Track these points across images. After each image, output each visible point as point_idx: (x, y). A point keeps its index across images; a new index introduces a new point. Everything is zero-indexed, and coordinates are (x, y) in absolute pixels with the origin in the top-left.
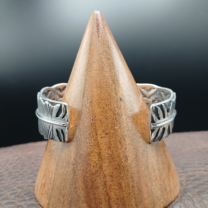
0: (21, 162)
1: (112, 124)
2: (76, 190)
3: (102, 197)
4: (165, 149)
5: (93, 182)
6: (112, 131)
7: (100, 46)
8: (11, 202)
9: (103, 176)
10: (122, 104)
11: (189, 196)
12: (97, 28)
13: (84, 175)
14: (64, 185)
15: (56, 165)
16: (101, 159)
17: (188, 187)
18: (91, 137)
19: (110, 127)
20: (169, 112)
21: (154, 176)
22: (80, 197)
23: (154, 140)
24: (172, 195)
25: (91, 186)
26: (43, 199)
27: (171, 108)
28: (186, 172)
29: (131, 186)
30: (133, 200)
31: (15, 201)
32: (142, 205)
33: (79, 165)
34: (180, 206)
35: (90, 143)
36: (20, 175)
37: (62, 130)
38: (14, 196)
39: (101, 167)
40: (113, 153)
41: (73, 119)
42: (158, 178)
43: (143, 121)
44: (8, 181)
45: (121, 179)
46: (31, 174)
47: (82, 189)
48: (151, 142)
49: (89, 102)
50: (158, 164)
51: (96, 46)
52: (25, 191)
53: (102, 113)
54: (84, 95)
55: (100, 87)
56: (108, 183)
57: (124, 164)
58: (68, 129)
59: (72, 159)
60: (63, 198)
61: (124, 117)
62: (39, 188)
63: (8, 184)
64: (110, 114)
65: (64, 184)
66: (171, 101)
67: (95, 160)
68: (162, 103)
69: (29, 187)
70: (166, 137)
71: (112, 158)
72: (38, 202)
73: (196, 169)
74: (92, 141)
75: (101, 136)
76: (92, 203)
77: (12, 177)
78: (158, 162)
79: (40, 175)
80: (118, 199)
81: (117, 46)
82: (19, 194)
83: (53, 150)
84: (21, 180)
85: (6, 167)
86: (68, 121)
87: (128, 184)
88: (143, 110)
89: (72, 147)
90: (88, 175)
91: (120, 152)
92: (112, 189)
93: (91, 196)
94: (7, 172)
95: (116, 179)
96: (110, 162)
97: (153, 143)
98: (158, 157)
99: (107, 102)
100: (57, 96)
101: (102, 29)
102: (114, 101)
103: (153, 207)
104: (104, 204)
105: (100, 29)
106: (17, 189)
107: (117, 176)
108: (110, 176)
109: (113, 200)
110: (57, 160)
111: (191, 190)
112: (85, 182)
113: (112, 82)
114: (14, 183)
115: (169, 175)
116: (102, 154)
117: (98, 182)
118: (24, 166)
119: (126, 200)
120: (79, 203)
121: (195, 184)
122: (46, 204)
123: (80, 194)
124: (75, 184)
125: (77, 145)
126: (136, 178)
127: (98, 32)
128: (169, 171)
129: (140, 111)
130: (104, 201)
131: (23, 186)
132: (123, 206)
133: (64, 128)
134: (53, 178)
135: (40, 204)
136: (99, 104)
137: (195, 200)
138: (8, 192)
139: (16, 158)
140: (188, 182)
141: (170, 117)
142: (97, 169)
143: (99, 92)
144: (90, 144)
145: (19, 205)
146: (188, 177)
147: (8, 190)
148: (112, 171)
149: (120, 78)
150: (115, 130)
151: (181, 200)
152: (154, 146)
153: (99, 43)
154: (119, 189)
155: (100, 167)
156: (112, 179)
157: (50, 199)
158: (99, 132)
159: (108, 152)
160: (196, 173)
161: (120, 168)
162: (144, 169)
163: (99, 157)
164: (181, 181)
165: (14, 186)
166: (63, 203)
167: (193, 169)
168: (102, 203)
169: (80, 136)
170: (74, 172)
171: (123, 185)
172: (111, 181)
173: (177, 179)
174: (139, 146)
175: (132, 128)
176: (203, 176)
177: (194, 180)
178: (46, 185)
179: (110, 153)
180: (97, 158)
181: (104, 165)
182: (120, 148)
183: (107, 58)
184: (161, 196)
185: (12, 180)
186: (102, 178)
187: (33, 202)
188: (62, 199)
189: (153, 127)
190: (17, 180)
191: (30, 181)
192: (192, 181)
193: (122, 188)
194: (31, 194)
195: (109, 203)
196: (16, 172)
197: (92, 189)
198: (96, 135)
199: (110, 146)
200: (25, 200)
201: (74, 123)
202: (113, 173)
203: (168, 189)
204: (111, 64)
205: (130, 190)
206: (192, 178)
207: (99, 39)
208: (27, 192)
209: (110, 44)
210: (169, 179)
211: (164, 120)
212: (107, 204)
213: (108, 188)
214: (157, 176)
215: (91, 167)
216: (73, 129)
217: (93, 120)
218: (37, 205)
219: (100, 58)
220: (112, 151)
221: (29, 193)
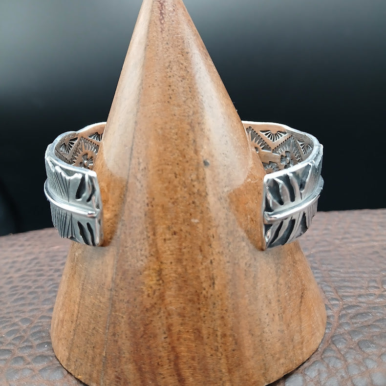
0: (37, 268)
1: (186, 213)
2: (115, 339)
3: (164, 354)
4: (297, 258)
5: (147, 324)
6: (185, 228)
7: (165, 50)
8: (5, 350)
9: (166, 314)
10: (208, 172)
11: (339, 351)
12: (159, 12)
13: (130, 310)
14: (95, 328)
15: (81, 287)
16: (163, 281)
17: (341, 331)
18: (144, 239)
19: (181, 220)
20: (304, 188)
21: (267, 314)
22: (122, 352)
23: (271, 244)
24: (304, 350)
25: (142, 333)
26: (61, 348)
27: (307, 180)
28: (342, 298)
29: (219, 333)
30: (223, 361)
31: (12, 347)
32: (241, 371)
33: (122, 292)
34: (319, 370)
35: (141, 250)
36: (31, 293)
37: (88, 225)
38: (13, 337)
39: (162, 297)
40: (186, 270)
41: (111, 202)
42: (277, 317)
43: (251, 205)
44: (7, 306)
45: (200, 320)
46: (50, 292)
47: (126, 337)
48: (264, 248)
49: (142, 170)
50: (278, 289)
51: (158, 50)
52: (35, 327)
53: (166, 192)
54: (131, 154)
55: (164, 139)
56: (176, 329)
57: (207, 292)
58: (99, 222)
59: (109, 279)
60: (93, 351)
61: (211, 199)
62: (55, 326)
63: (6, 311)
64: (182, 193)
65: (94, 325)
66: (308, 166)
67: (151, 283)
68: (288, 172)
69: (42, 320)
70: (297, 237)
71: (184, 281)
72: (54, 352)
73: (363, 291)
74: (147, 246)
75: (164, 237)
76: (144, 364)
77: (15, 297)
78: (279, 285)
79: (59, 300)
80: (193, 359)
81: (202, 49)
82: (23, 334)
83: (77, 258)
84: (30, 304)
85: (8, 276)
86: (98, 207)
87: (215, 331)
88: (252, 182)
89: (110, 256)
90: (137, 312)
91: (200, 268)
92: (182, 340)
93: (143, 352)
94: (10, 286)
95: (190, 320)
96: (180, 289)
97: (269, 249)
98: (280, 276)
99: (177, 169)
100: (92, 148)
101: (171, 14)
102: (191, 168)
103: (264, 373)
104: (166, 367)
105: (165, 14)
106: (20, 323)
107: (193, 315)
108: (180, 315)
109: (184, 360)
110: (82, 279)
111: (346, 336)
112: (131, 324)
113: (188, 127)
114: (18, 311)
115: (300, 310)
116: (164, 273)
117: (156, 325)
118: (41, 275)
119: (209, 360)
120: (120, 361)
121: (355, 325)
122: (65, 358)
123: (123, 345)
124: (114, 327)
125: (118, 253)
126: (230, 319)
127: (160, 20)
128: (301, 302)
129: (246, 185)
130: (168, 361)
131: (33, 316)
132: (204, 372)
133: (91, 219)
134: (76, 311)
135: (56, 356)
136: (160, 172)
137: (350, 361)
138: (4, 327)
139: (30, 257)
140: (343, 320)
141: (305, 198)
142: (155, 300)
143: (162, 148)
144: (143, 252)
145: (19, 357)
146: (344, 309)
147: (4, 325)
148: (183, 305)
149: (206, 118)
150: (191, 225)
151: (322, 359)
152: (272, 255)
153: (162, 43)
154: (196, 339)
155: (160, 298)
156: (183, 320)
157: (71, 350)
158: (160, 229)
159: (177, 268)
160: (360, 299)
161: (198, 299)
162: (247, 301)
163: (158, 278)
164: (328, 317)
165: (16, 317)
166: (93, 359)
167: (357, 292)
168: (162, 366)
169: (123, 236)
170: (112, 304)
171: (205, 332)
172: (182, 324)
173: (319, 314)
174: (240, 257)
175: (226, 221)
176: (374, 308)
177: (355, 316)
178: (65, 323)
179: (180, 270)
180: (154, 279)
181: (168, 293)
182: (200, 260)
183: (179, 77)
184: (280, 352)
185: (15, 304)
186: (164, 318)
187: (45, 350)
188: (91, 352)
189: (269, 219)
190: (23, 305)
191: (47, 307)
192: (351, 318)
193: (202, 337)
194: (44, 335)
195: (176, 365)
196: (25, 287)
197: (145, 338)
198: (154, 234)
199: (180, 257)
200: (31, 347)
201: (114, 209)
202: (184, 308)
203: (297, 338)
204: (188, 89)
205: (218, 342)
206: (352, 311)
207: (164, 35)
208: (36, 330)
209: (185, 45)
210: (300, 319)
211: (293, 204)
212: (172, 367)
213: (175, 337)
214: (274, 315)
215: (142, 297)
216: (111, 221)
217: (149, 205)
218: (51, 358)
219: (165, 77)
220: (185, 267)
221: (40, 332)
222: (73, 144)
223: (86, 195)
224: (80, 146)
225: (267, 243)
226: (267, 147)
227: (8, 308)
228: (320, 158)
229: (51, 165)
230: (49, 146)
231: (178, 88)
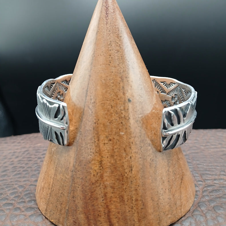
0: (28, 156)
1: (117, 128)
2: (74, 200)
3: (102, 209)
4: (180, 157)
5: (93, 192)
6: (116, 137)
7: (108, 35)
8: (9, 203)
9: (104, 186)
10: (130, 105)
11: (202, 211)
12: (106, 12)
13: (83, 183)
14: (62, 193)
15: (55, 169)
16: (103, 167)
17: (204, 200)
18: (92, 143)
19: (114, 133)
20: (185, 117)
21: (162, 189)
22: (77, 207)
23: (165, 148)
24: (182, 210)
25: (90, 197)
26: (42, 203)
27: (188, 112)
28: (205, 180)
29: (134, 199)
30: (136, 215)
31: (13, 202)
32: (146, 221)
33: (79, 173)
34: (190, 222)
35: (91, 149)
36: (24, 171)
37: (61, 133)
38: (14, 196)
39: (102, 177)
40: (116, 161)
41: (74, 121)
42: (167, 191)
43: (155, 125)
44: (11, 178)
45: (123, 191)
46: (35, 171)
47: (80, 199)
48: (161, 150)
49: (93, 103)
50: (168, 175)
51: (104, 35)
52: (27, 191)
53: (106, 116)
54: (87, 94)
55: (106, 86)
56: (109, 195)
57: (128, 175)
58: (67, 132)
59: (72, 165)
60: (61, 206)
61: (132, 121)
62: (39, 191)
63: (10, 181)
64: (115, 117)
65: (62, 191)
66: (189, 104)
67: (96, 168)
68: (177, 107)
69: (31, 187)
70: (180, 145)
71: (114, 168)
72: (37, 205)
73: (217, 177)
74: (94, 147)
75: (104, 142)
76: (90, 215)
77: (15, 173)
78: (169, 172)
79: (41, 176)
80: (119, 213)
81: (129, 34)
82: (20, 194)
83: (53, 152)
84: (24, 177)
85: (11, 160)
86: (67, 123)
87: (132, 197)
88: (155, 112)
89: (72, 152)
90: (87, 184)
91: (124, 161)
92: (112, 202)
93: (90, 208)
94: (12, 166)
95: (118, 191)
96: (112, 172)
97: (164, 151)
98: (170, 167)
99: (113, 103)
101: (112, 14)
102: (120, 103)
103: (159, 222)
104: (103, 217)
105: (109, 14)
106: (18, 188)
107: (119, 188)
108: (112, 187)
109: (113, 213)
110: (56, 164)
111: (207, 203)
112: (84, 191)
113: (120, 79)
114: (17, 181)
115: (180, 187)
116: (103, 163)
117: (98, 192)
118: (30, 161)
119: (128, 214)
120: (76, 213)
121: (212, 197)
122: (44, 210)
123: (78, 203)
124: (74, 193)
125: (77, 150)
126: (140, 191)
127: (106, 17)
128: (181, 182)
129: (152, 114)
130: (104, 213)
131: (25, 184)
132: (124, 221)
133: (63, 130)
134: (52, 183)
135: (38, 208)
136: (103, 105)
137: (208, 217)
138: (9, 190)
139: (23, 150)
140: (205, 194)
141: (186, 122)
142: (97, 178)
143: (104, 91)
144: (91, 150)
145: (17, 208)
146: (206, 187)
147: (9, 189)
148: (114, 182)
149: (130, 74)
150: (119, 136)
151: (192, 216)
152: (166, 154)
153: (106, 31)
154: (120, 202)
155: (101, 177)
156: (113, 190)
157: (48, 205)
158: (102, 137)
159: (111, 160)
160: (215, 182)
161: (123, 179)
162: (151, 181)
163: (100, 166)
164: (196, 191)
165: (16, 184)
166: (61, 210)
167: (213, 177)
168: (100, 216)
169: (80, 141)
170: (73, 180)
171: (126, 198)
172: (112, 193)
173: (191, 189)
174: (147, 155)
175: (140, 134)
176: (223, 187)
177: (212, 191)
178: (44, 189)
179: (112, 161)
180: (98, 166)
181: (105, 174)
182: (124, 156)
183: (116, 50)
184: (169, 211)
185: (15, 177)
186: (102, 189)
187: (32, 204)
188: (60, 206)
189: (165, 134)
190: (20, 177)
191: (33, 179)
192: (210, 192)
193: (124, 201)
194: (32, 195)
195: (109, 216)
196: (21, 167)
197: (91, 200)
198: (98, 140)
199: (113, 154)
200: (24, 202)
201: (75, 124)
202: (114, 184)
203: (178, 203)
204: (121, 57)
205: (133, 204)
206: (210, 189)
207: (108, 26)
208: (27, 192)
209: (120, 32)
210: (181, 192)
211: (179, 126)
212: (106, 217)
213: (108, 200)
214: (165, 189)
215: (90, 176)
216: (74, 132)
217: (96, 123)
218: (36, 209)
219: (108, 50)
220: (115, 160)
221: (29, 193)
222: (52, 86)
223: (60, 116)
224: (56, 87)
225: (163, 148)
226: (164, 91)
227: (11, 179)
228: (195, 100)
229: (40, 98)
230: (39, 87)
231: (114, 56)
